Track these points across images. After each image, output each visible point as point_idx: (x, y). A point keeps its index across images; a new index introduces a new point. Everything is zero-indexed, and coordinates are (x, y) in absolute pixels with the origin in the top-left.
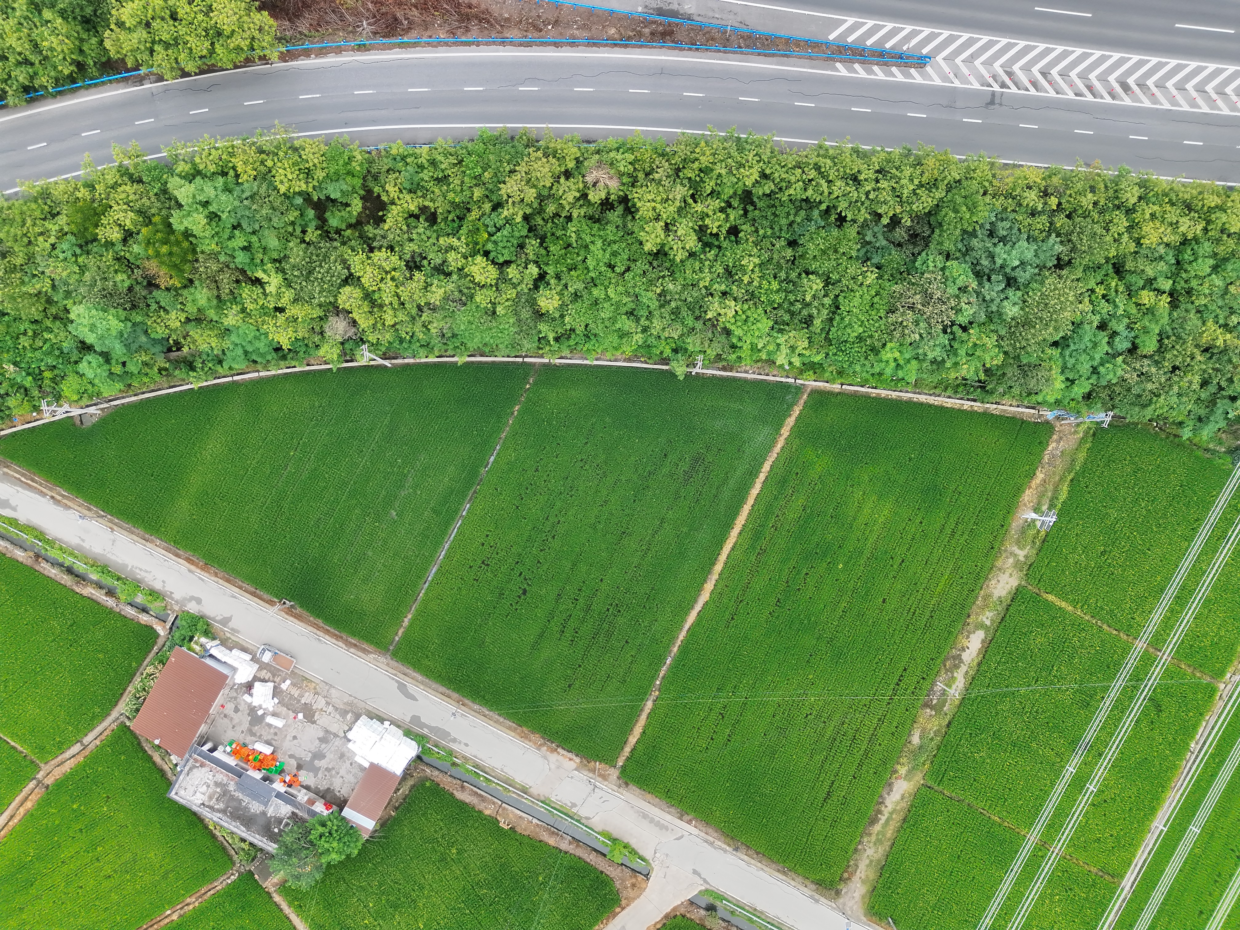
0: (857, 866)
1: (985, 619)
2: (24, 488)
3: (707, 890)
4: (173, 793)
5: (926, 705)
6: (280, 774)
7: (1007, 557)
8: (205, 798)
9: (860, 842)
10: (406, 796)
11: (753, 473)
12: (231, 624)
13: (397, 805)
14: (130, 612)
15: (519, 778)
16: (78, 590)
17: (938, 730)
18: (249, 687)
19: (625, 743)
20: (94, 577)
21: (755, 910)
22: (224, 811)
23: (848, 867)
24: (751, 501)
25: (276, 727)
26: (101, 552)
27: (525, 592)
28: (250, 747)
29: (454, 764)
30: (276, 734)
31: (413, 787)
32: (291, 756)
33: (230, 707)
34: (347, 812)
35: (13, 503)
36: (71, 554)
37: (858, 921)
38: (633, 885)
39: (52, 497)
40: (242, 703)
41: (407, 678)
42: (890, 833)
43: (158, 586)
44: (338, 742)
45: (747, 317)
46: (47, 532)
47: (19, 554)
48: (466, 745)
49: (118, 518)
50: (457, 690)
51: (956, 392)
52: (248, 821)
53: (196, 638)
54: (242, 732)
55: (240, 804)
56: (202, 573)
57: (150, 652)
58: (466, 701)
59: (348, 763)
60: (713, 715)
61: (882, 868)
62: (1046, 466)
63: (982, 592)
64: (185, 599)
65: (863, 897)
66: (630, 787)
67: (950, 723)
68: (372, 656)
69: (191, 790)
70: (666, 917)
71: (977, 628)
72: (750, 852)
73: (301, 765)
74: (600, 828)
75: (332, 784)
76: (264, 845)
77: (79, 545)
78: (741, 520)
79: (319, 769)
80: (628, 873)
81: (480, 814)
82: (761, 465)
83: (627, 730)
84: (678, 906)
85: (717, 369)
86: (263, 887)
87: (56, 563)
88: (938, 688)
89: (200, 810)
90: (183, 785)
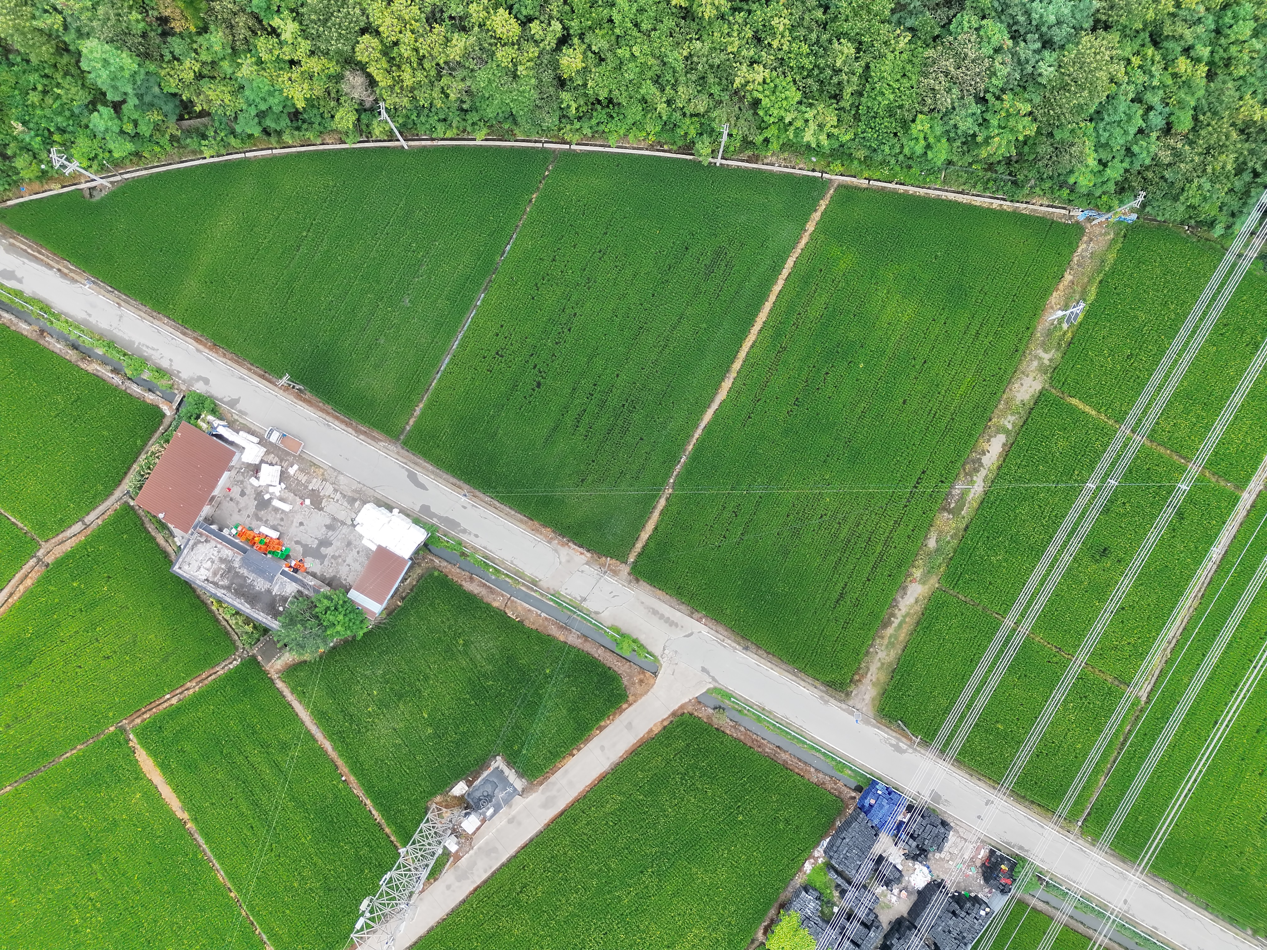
0: (868, 669)
1: (1006, 423)
2: (30, 260)
3: (715, 688)
4: (177, 566)
5: (944, 509)
6: (285, 559)
7: (1032, 360)
8: (209, 574)
9: (872, 646)
10: (414, 586)
11: (776, 270)
12: (238, 406)
13: (404, 595)
14: (136, 389)
15: (528, 571)
16: (83, 366)
17: (955, 534)
18: (255, 470)
19: (637, 539)
20: (100, 351)
21: (764, 709)
22: (228, 588)
23: (859, 668)
24: (772, 298)
25: (283, 511)
26: (108, 327)
27: (539, 385)
28: (256, 531)
29: (463, 554)
30: (282, 519)
31: (420, 577)
32: (297, 542)
33: (236, 491)
34: (354, 595)
35: (19, 274)
36: (77, 327)
37: (867, 723)
38: (641, 681)
39: (59, 270)
40: (249, 486)
41: (417, 468)
42: (903, 636)
43: (165, 364)
44: (345, 530)
45: (776, 86)
46: (53, 305)
47: (24, 328)
48: (476, 536)
49: (126, 295)
50: (468, 481)
51: (985, 189)
52: (252, 598)
53: (203, 416)
54: (248, 516)
55: (245, 581)
56: (211, 353)
57: (155, 431)
58: (478, 493)
59: (355, 551)
60: (726, 514)
61: (893, 671)
62: (1076, 267)
63: (1005, 396)
64: (192, 379)
65: (873, 700)
66: (641, 582)
67: (967, 527)
68: (382, 444)
69: (195, 565)
70: (674, 714)
71: (998, 432)
72: (760, 652)
73: (308, 551)
74: (609, 623)
75: (339, 572)
76: (268, 623)
77: (85, 320)
78: (762, 317)
79: (325, 556)
80: (636, 669)
81: (488, 606)
82: (784, 261)
83: (639, 526)
84: (686, 703)
85: (743, 161)
86: (266, 673)
87: (61, 337)
88: (956, 492)
89: (204, 585)
90: (187, 560)
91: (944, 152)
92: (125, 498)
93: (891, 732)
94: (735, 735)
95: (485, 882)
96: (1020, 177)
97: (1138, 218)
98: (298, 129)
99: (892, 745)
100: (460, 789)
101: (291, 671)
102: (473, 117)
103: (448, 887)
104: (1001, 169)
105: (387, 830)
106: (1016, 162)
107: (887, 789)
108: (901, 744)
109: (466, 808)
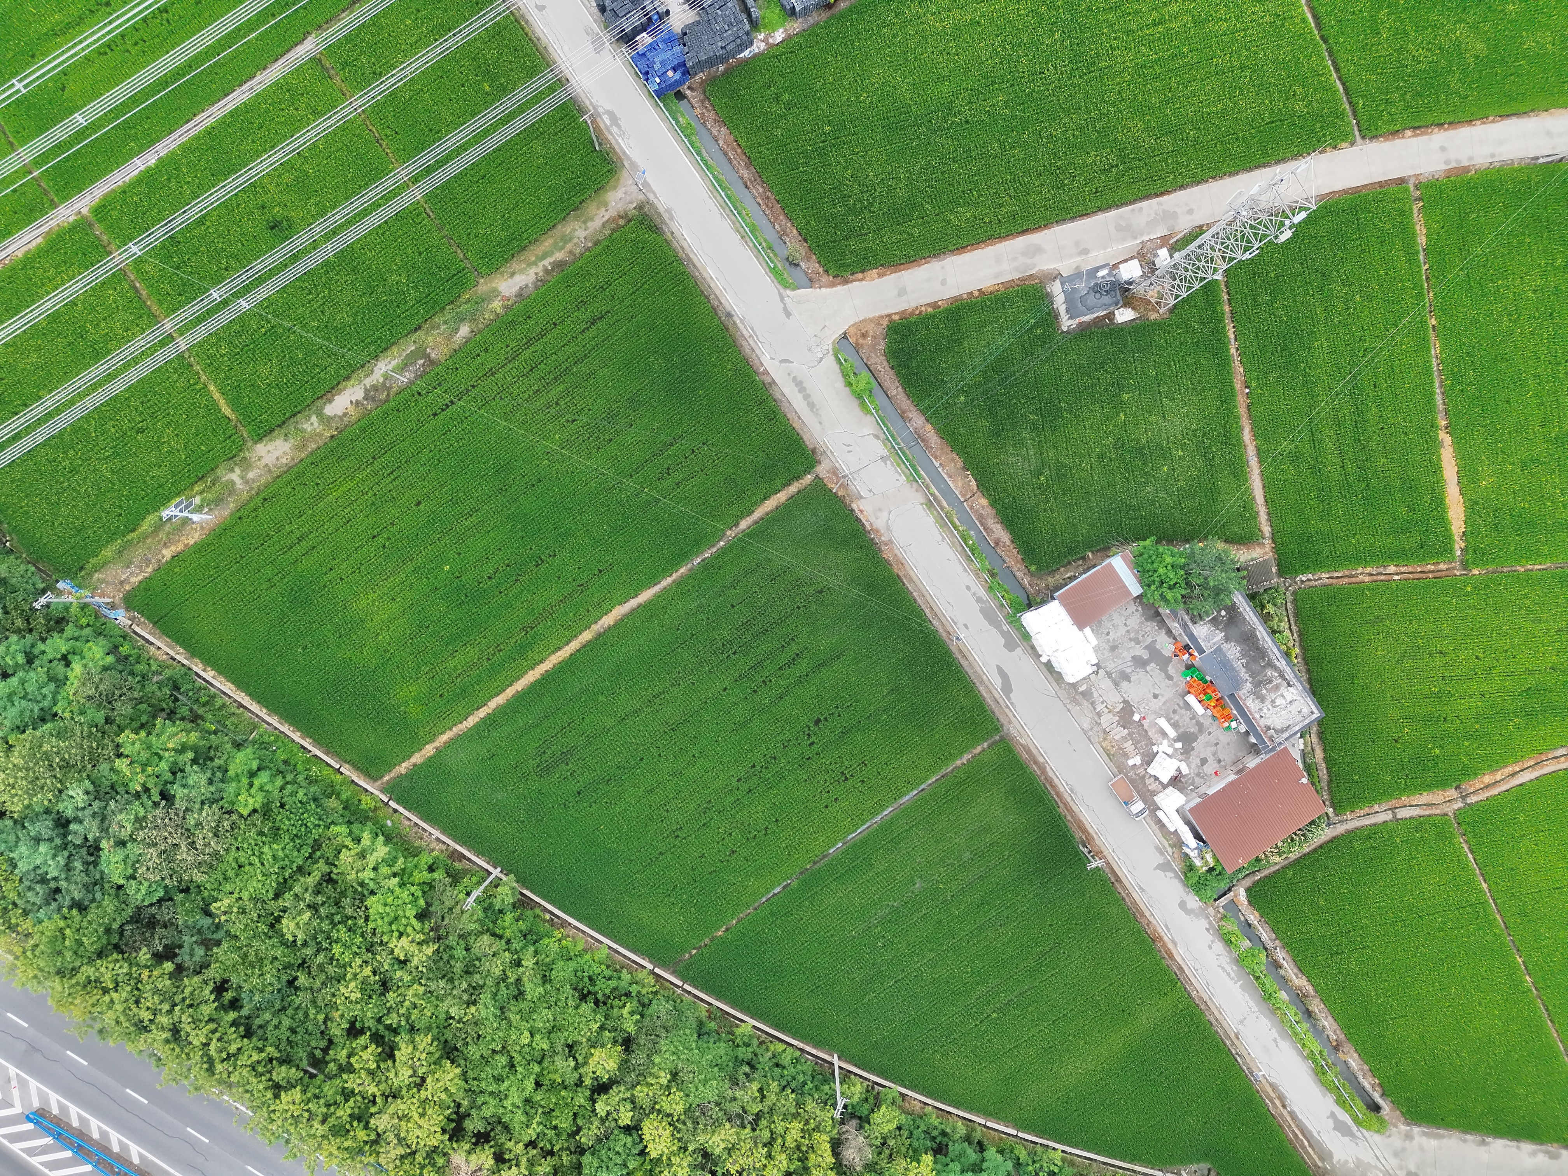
0: (604, 225)
1: (316, 424)
2: (1310, 1132)
3: (786, 287)
4: (1315, 716)
5: (432, 362)
6: (1193, 666)
7: (253, 481)
8: (1283, 690)
9: (588, 249)
10: (1065, 566)
11: (490, 722)
12: (1161, 860)
13: (1080, 562)
14: (1265, 934)
15: (931, 520)
16: (1310, 988)
17: (433, 328)
19: (792, 497)
20: (1283, 995)
21: (742, 237)
22: (1270, 665)
23: (614, 231)
24: (510, 692)
25: (1168, 720)
26: (1262, 1017)
27: (817, 722)
28: (1209, 713)
29: (993, 575)
30: (1174, 712)
31: (1053, 572)
32: (1170, 678)
33: (1209, 768)
34: (1135, 589)
35: (1331, 1123)
36: (1296, 1034)
37: (634, 165)
38: (864, 336)
39: (1284, 1106)
40: (1193, 766)
41: (996, 695)
42: (547, 243)
43: (1219, 946)
44: (1110, 666)
46: (1309, 1071)
47: (1354, 1062)
48: (968, 588)
49: (1225, 1044)
50: (948, 653)
51: (213, 697)
52: (1249, 640)
53: (1205, 869)
54: (1210, 733)
55: (1247, 663)
56: (1162, 934)
57: (1266, 876)
58: (944, 635)
59: (1111, 637)
60: (679, 476)
61: (577, 209)
62: (153, 561)
63: (303, 455)
64: (1197, 916)
65: (615, 188)
66: (811, 447)
67: (416, 330)
68: (1023, 741)
69: (1294, 708)
70: (846, 282)
71: (330, 419)
72: (716, 303)
73: (1163, 663)
74: (869, 419)
75: (1141, 623)
76: (1245, 604)
77: (1283, 1039)
78: (532, 676)
79: (1146, 648)
80: (864, 352)
81: (993, 504)
82: (477, 726)
83: (782, 511)
84: (826, 286)
85: (469, 860)
86: (1275, 550)
87: (1318, 1032)
88: (409, 375)
89: (1294, 681)
90: (1300, 718)
91: (238, 761)
92: (1335, 819)
93: (613, 142)
94: (789, 225)
95: (1147, 197)
96: (167, 691)
97: (57, 581)
98: (944, 1134)
99: (619, 127)
100: (1124, 315)
101: (1247, 539)
102: (744, 1053)
103: (1190, 212)
104: (184, 711)
105: (1227, 309)
106: (163, 710)
107: (647, 80)
108: (608, 122)
109: (1128, 290)
